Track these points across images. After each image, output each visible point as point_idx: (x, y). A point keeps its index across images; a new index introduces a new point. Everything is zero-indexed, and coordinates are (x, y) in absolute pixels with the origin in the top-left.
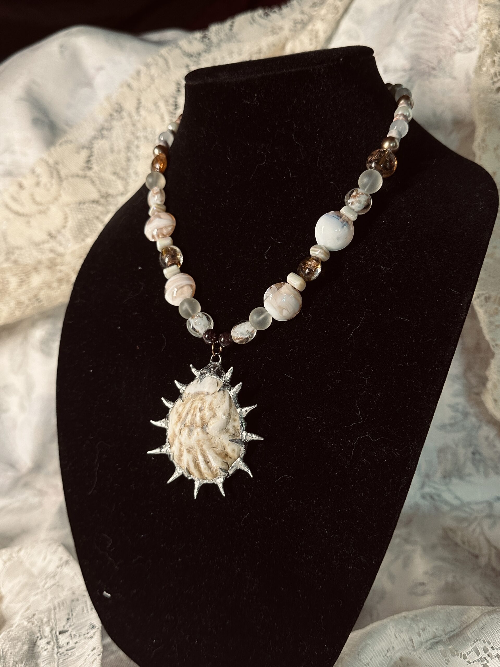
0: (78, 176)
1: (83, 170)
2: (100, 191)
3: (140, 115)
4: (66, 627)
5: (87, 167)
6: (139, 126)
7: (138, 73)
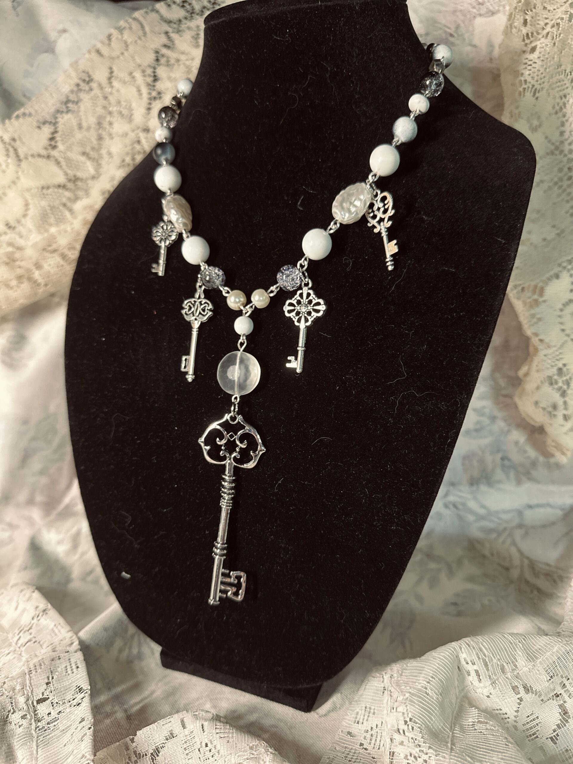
0: (39, 156)
1: (46, 149)
2: (66, 174)
3: (112, 87)
4: (45, 694)
5: (50, 145)
6: (112, 99)
7: (109, 37)
